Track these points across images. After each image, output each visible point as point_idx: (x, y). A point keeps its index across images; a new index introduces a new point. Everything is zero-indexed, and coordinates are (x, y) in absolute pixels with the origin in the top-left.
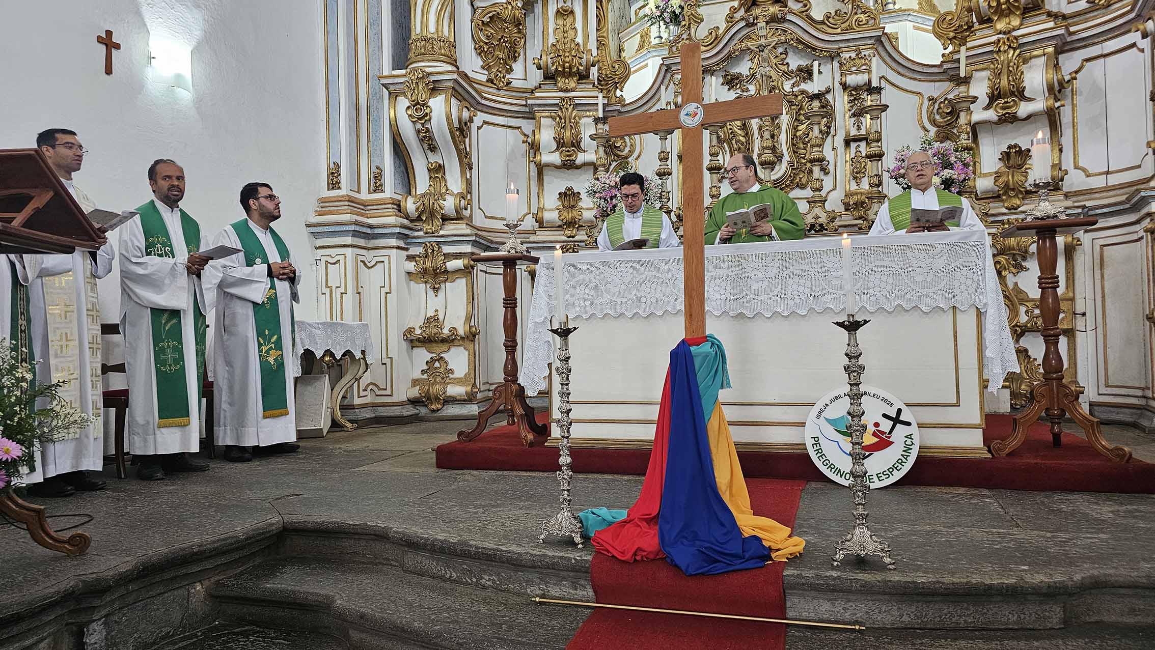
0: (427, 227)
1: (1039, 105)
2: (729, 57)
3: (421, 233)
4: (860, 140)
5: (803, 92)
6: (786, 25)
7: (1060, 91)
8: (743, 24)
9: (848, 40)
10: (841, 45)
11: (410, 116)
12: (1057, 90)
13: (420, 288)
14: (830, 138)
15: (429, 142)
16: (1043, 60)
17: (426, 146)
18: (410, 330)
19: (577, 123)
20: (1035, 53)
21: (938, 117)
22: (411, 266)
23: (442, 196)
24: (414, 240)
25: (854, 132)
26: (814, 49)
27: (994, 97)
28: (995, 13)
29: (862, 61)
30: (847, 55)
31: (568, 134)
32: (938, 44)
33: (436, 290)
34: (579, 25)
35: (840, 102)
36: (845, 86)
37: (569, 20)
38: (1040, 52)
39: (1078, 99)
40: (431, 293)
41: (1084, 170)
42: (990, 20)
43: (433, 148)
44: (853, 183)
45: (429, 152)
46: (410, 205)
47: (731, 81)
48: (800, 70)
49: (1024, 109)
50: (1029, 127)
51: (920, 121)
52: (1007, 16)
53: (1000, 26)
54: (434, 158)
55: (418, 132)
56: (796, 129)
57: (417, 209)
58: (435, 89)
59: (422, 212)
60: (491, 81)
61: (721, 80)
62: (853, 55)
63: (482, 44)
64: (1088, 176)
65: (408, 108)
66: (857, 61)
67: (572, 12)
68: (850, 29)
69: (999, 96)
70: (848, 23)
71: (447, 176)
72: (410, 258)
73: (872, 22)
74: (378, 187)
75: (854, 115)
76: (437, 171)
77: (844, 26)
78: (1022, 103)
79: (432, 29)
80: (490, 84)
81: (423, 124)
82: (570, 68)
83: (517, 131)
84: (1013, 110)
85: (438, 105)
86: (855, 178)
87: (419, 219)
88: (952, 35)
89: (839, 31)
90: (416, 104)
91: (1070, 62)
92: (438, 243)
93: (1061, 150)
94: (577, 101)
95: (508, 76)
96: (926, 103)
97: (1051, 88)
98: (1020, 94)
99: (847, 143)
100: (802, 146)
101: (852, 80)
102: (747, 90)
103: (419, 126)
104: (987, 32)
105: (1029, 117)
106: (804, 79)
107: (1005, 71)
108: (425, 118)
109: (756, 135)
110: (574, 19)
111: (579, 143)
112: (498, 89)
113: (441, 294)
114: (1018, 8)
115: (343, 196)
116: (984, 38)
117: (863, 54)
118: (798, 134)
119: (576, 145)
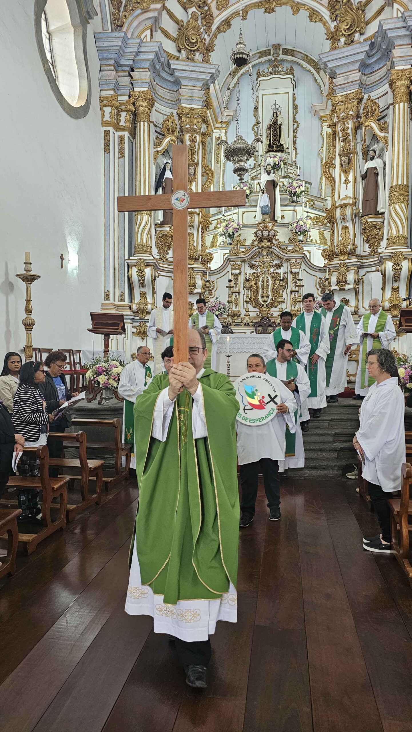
0: (141, 316)
1: (351, 286)
2: (251, 258)
3: (138, 318)
4: (296, 292)
5: (277, 273)
6: (272, 249)
7: (358, 282)
8: (257, 248)
9: (293, 256)
10: (290, 258)
11: (137, 275)
12: (357, 282)
13: (137, 338)
14: (285, 290)
15: (142, 284)
16: (354, 271)
17: (141, 285)
18: (134, 354)
19: (195, 278)
20: (351, 269)
21: (322, 285)
22: (135, 330)
23: (147, 304)
24: (136, 321)
25: (294, 289)
26: (281, 258)
27: (338, 282)
28: (340, 254)
29: (297, 264)
30: (292, 262)
31: (192, 282)
32: (323, 259)
33: (143, 339)
34: (195, 239)
35: (290, 277)
36: (291, 272)
37: (192, 237)
38: (352, 268)
39: (364, 285)
40: (141, 340)
41: (365, 308)
42: (338, 255)
43: (143, 286)
44: (293, 307)
45: (141, 287)
46: (134, 307)
47: (252, 266)
48: (276, 265)
49: (347, 287)
50: (349, 292)
51: (316, 286)
52: (344, 255)
53: (342, 258)
54: (143, 290)
55: (139, 280)
56: (274, 286)
57: (137, 309)
58: (147, 265)
59: (139, 310)
60: (161, 259)
61: (248, 265)
62: (294, 262)
63: (158, 244)
64: (366, 310)
65: (137, 272)
66: (296, 264)
67: (193, 234)
68: (293, 252)
69: (340, 282)
70: (293, 250)
71: (147, 296)
72: (134, 327)
73: (301, 250)
74: (122, 299)
75: (294, 283)
76: (143, 295)
77: (292, 251)
78: (347, 285)
79: (145, 241)
80: (160, 260)
81: (141, 278)
82: (193, 256)
83: (170, 278)
84: (344, 287)
85: (148, 271)
86: (293, 305)
87: (137, 312)
88: (327, 257)
89: (290, 253)
90: (140, 271)
91: (362, 272)
92: (145, 322)
93: (358, 301)
94: (195, 269)
95: (167, 256)
96: (318, 280)
97: (355, 281)
98: (346, 282)
99: (291, 292)
100: (276, 292)
101: (294, 270)
102: (257, 270)
103: (140, 278)
104: (338, 259)
105: (349, 290)
106: (277, 268)
107: (342, 274)
108: (143, 276)
109: (260, 287)
110: (194, 237)
111: (195, 285)
112: (163, 262)
113: (145, 340)
114: (347, 253)
115: (111, 303)
116: (336, 261)
117: (298, 261)
118: (275, 288)
119: (194, 286)
